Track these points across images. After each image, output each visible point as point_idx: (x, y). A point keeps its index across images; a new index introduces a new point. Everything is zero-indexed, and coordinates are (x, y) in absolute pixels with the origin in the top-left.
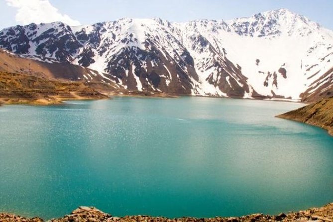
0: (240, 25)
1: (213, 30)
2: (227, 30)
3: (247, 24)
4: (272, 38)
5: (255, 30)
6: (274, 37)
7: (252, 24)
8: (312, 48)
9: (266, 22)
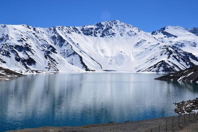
0: (87, 29)
1: (69, 32)
2: (77, 32)
3: (92, 29)
4: (110, 37)
5: (98, 33)
6: (111, 37)
7: (95, 29)
8: (138, 43)
9: (104, 28)
